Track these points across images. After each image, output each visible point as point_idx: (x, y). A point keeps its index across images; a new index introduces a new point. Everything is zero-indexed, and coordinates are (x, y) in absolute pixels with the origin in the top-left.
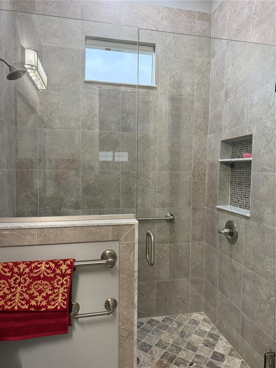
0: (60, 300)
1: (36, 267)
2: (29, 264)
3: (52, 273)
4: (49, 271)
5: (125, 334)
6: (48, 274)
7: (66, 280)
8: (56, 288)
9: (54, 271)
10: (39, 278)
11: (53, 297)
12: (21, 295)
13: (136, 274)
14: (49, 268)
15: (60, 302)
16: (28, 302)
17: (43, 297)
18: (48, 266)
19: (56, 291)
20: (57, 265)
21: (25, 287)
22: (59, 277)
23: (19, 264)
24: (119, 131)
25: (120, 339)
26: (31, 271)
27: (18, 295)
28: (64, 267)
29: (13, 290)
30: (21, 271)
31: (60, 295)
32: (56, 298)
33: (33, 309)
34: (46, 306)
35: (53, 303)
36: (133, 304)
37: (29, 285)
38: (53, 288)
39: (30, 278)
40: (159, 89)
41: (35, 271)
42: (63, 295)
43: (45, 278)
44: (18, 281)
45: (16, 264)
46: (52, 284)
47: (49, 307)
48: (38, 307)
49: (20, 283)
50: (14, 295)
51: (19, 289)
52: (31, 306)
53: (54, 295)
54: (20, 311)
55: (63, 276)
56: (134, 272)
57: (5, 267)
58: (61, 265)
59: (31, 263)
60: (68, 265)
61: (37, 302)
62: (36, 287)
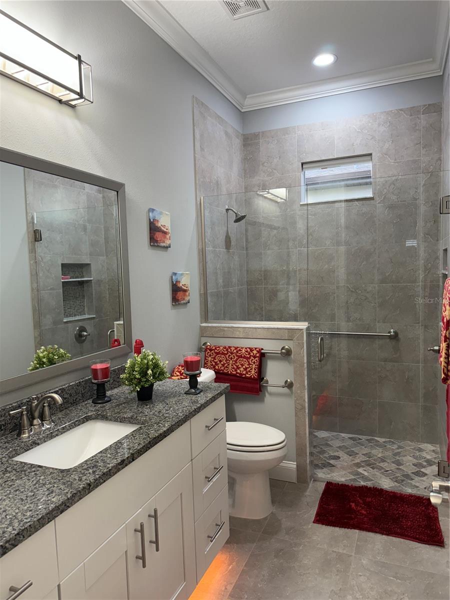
0: (253, 372)
1: (240, 350)
2: (236, 348)
3: (248, 355)
4: (247, 353)
5: (300, 407)
6: (246, 354)
7: (256, 360)
8: (251, 364)
9: (249, 354)
10: (241, 357)
11: (249, 369)
12: (232, 365)
13: (306, 365)
14: (247, 351)
15: (253, 373)
16: (236, 370)
17: (244, 369)
18: (246, 350)
19: (251, 366)
20: (251, 350)
21: (234, 361)
22: (252, 358)
23: (231, 347)
24: (334, 246)
25: (296, 410)
26: (237, 352)
27: (230, 365)
28: (255, 352)
29: (228, 362)
30: (232, 351)
31: (253, 369)
32: (251, 371)
33: (238, 375)
34: (245, 375)
35: (249, 373)
36: (304, 386)
37: (236, 360)
38: (249, 364)
39: (237, 356)
40: (377, 198)
41: (239, 352)
42: (255, 370)
43: (245, 357)
44: (230, 357)
45: (230, 347)
46: (248, 362)
47: (247, 375)
48: (241, 374)
49: (231, 358)
50: (228, 365)
51: (231, 362)
52: (237, 373)
53: (250, 369)
54: (231, 375)
55: (255, 357)
56: (304, 363)
57: (224, 348)
58: (253, 350)
59: (238, 347)
60: (257, 351)
61: (241, 371)
62: (240, 362)
